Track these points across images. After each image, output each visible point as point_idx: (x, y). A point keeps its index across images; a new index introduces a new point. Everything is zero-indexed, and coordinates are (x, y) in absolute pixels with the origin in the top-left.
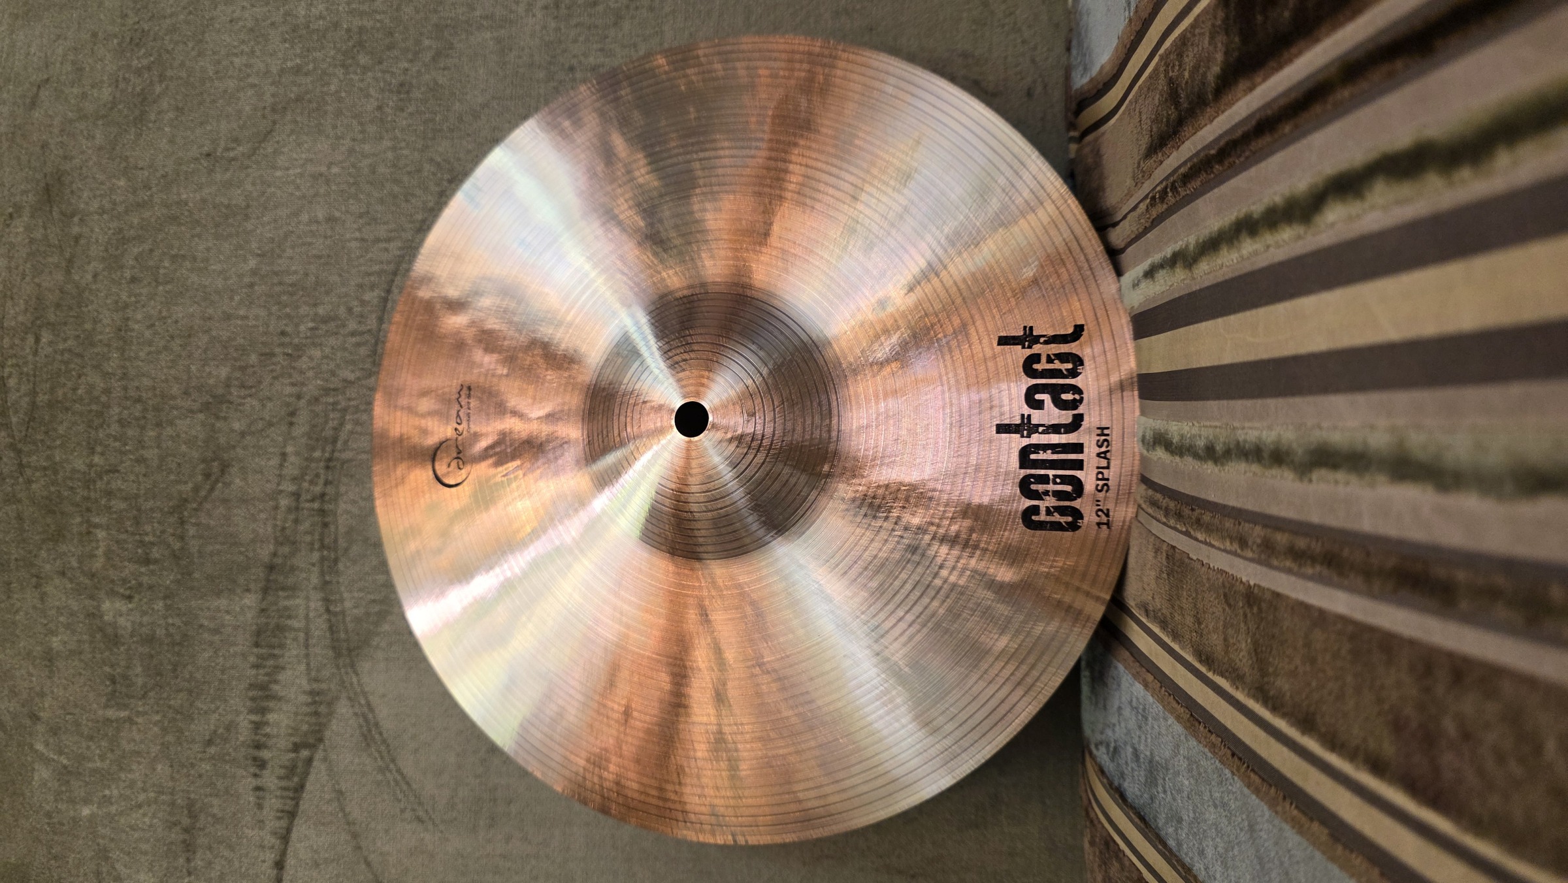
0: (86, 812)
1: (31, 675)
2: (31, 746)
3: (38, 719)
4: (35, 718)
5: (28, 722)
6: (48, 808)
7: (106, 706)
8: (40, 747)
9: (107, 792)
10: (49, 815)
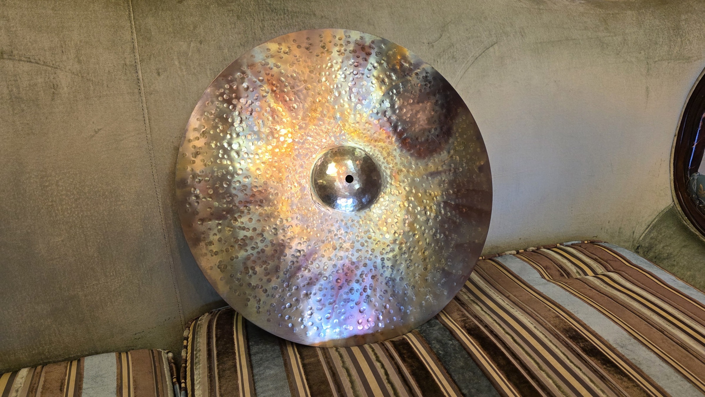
0: (176, 63)
1: (214, 41)
2: (192, 41)
3: (201, 44)
4: (201, 42)
5: (199, 40)
6: (174, 48)
7: (210, 69)
8: (192, 44)
9: (184, 70)
10: (172, 48)
